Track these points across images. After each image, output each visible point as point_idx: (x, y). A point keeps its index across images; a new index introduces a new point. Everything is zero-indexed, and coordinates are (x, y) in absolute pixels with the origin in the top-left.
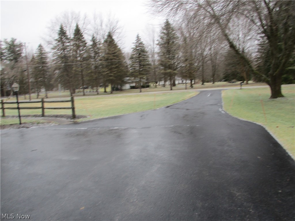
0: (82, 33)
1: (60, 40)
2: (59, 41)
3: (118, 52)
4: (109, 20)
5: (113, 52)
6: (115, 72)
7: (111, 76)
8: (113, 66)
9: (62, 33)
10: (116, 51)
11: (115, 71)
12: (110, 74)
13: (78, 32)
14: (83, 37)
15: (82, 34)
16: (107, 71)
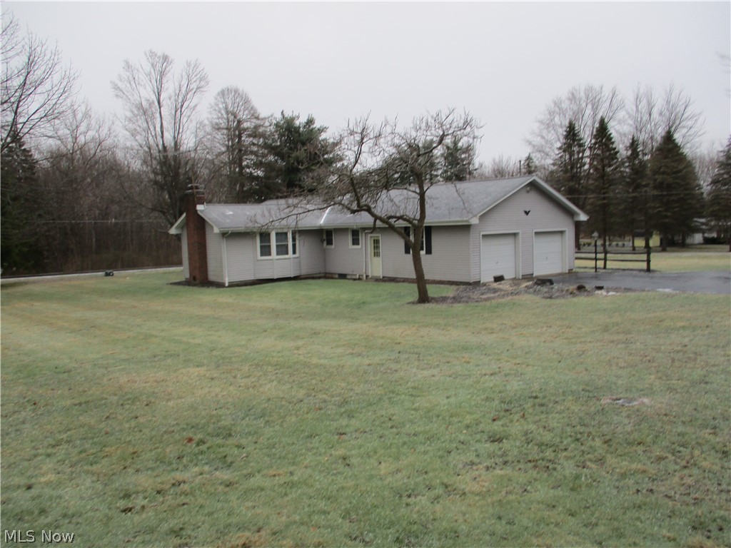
0: (611, 134)
1: (567, 148)
2: (564, 151)
3: (685, 171)
4: (668, 102)
5: (675, 170)
6: (676, 209)
7: (666, 217)
8: (672, 198)
9: (572, 134)
10: (680, 167)
11: (676, 207)
12: (664, 213)
13: (602, 131)
14: (613, 140)
15: (612, 136)
16: (659, 207)
